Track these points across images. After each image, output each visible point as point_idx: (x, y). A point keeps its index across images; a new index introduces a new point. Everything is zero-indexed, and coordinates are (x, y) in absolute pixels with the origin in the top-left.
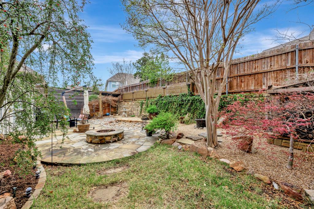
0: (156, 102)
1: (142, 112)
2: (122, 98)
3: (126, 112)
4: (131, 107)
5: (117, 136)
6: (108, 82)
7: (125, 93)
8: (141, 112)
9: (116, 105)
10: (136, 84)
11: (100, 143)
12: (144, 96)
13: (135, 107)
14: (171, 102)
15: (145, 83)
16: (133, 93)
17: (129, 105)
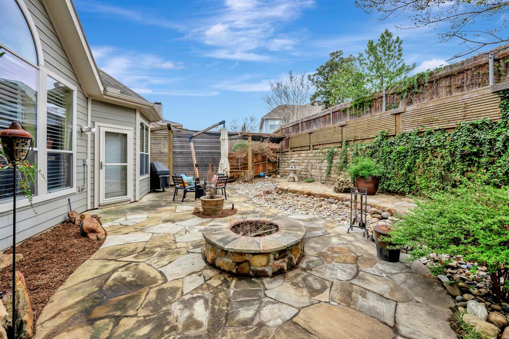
0: (369, 151)
1: (332, 172)
2: (287, 144)
3: (295, 172)
4: (306, 161)
5: (287, 255)
6: (263, 120)
7: (293, 134)
8: (329, 173)
9: (276, 157)
10: (316, 115)
11: (234, 271)
12: (338, 138)
13: (314, 161)
14: (423, 149)
15: (336, 109)
16: (310, 133)
17: (300, 158)
